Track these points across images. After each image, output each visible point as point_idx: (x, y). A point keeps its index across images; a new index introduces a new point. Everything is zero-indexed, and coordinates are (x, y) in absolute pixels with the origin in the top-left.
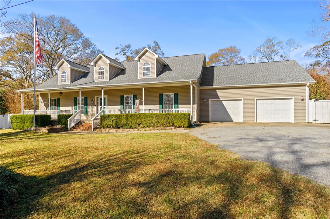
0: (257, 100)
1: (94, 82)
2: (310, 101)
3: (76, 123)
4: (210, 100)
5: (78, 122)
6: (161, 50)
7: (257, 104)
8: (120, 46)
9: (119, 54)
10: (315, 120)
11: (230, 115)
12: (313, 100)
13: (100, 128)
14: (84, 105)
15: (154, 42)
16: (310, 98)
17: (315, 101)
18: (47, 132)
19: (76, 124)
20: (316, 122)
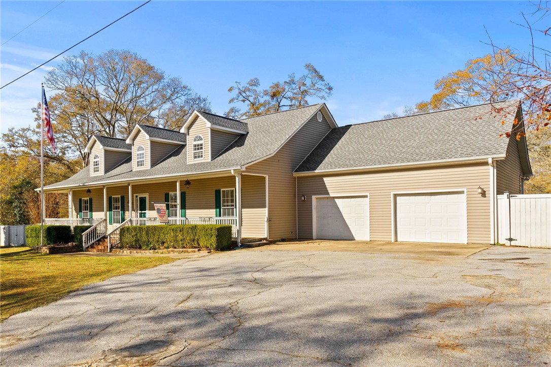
0: (396, 196)
1: (131, 171)
2: (499, 196)
3: (97, 239)
4: (314, 197)
5: (101, 237)
6: (324, 80)
7: (398, 205)
8: (235, 85)
9: (236, 101)
10: (511, 240)
11: (349, 226)
12: (506, 195)
13: (121, 248)
14: (120, 210)
15: (308, 66)
16: (500, 192)
17: (509, 198)
18: (48, 252)
19: (97, 241)
20: (513, 243)
